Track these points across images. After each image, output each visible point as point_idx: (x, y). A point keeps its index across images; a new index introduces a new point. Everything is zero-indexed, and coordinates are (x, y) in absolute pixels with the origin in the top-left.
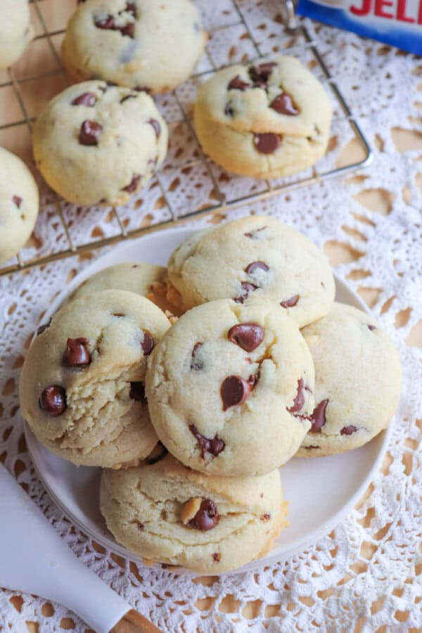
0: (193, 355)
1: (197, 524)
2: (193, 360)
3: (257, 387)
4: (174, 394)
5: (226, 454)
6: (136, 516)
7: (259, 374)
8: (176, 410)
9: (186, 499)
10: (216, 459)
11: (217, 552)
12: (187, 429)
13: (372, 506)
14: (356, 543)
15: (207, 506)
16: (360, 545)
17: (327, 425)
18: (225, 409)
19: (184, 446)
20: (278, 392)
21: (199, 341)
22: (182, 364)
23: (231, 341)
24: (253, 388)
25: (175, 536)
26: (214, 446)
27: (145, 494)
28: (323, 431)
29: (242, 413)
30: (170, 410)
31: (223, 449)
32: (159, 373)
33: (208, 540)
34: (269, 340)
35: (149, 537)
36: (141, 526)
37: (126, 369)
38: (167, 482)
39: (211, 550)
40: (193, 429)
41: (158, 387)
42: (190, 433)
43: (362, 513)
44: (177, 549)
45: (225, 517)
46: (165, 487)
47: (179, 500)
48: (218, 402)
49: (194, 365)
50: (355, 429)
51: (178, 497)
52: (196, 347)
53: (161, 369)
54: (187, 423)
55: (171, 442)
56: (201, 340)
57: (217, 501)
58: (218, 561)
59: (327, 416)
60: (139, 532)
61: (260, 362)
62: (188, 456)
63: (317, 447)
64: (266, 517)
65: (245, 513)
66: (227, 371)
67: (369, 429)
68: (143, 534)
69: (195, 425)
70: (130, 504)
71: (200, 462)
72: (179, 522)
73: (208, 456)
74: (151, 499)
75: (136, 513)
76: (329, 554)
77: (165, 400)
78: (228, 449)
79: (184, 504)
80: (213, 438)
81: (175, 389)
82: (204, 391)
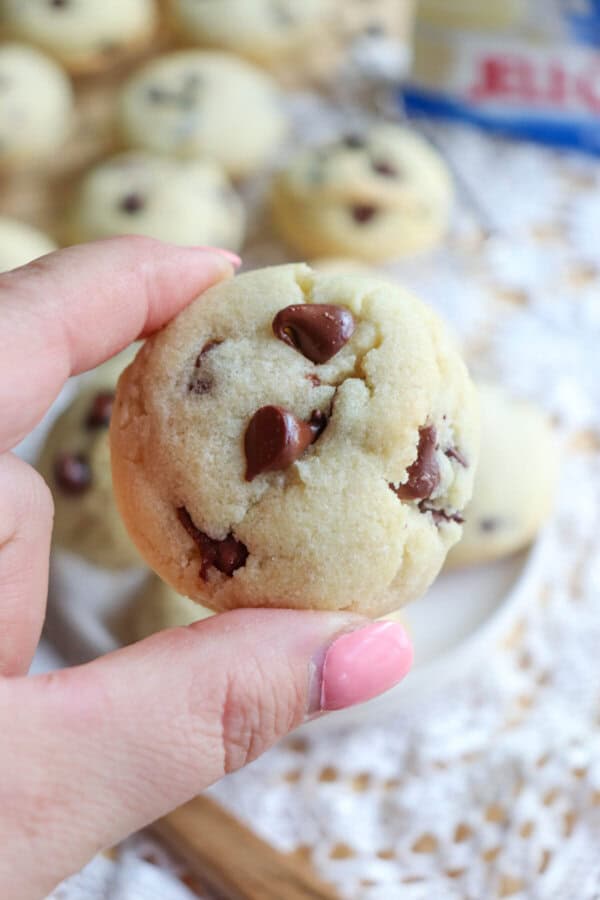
0: (198, 364)
2: (196, 373)
3: (326, 436)
4: (150, 441)
7: (331, 407)
10: (228, 583)
12: (173, 517)
18: (249, 476)
20: (368, 447)
21: (214, 336)
22: (173, 382)
23: (279, 336)
24: (315, 439)
29: (285, 487)
30: (141, 473)
31: (242, 563)
40: (184, 516)
42: (178, 524)
48: (238, 466)
49: (195, 383)
52: (207, 348)
53: (136, 392)
54: (172, 503)
56: (221, 334)
61: (337, 384)
66: (259, 397)
69: (188, 509)
73: (214, 575)
77: (133, 453)
78: (252, 562)
80: (224, 537)
81: (153, 431)
82: (208, 436)
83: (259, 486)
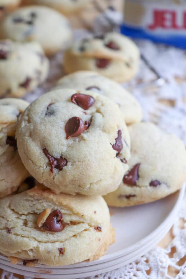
0: (48, 109)
1: (48, 227)
2: (47, 111)
3: (90, 127)
4: (34, 130)
5: (68, 168)
6: (6, 224)
7: (91, 120)
8: (34, 140)
9: (42, 211)
10: (61, 172)
11: (62, 247)
12: (42, 152)
13: (174, 246)
14: (164, 265)
15: (55, 214)
16: (167, 266)
17: (140, 179)
18: (67, 138)
19: (40, 164)
20: (104, 131)
21: (52, 102)
22: (40, 114)
23: (73, 102)
24: (87, 128)
25: (33, 235)
26: (59, 163)
27: (13, 210)
28: (138, 184)
29: (79, 141)
30: (31, 139)
31: (66, 164)
32: (25, 120)
33: (56, 239)
34: (98, 105)
35: (13, 237)
36: (9, 231)
37: (5, 126)
38: (28, 200)
39: (58, 245)
40: (46, 151)
41: (24, 128)
42: (43, 154)
43: (168, 250)
44: (33, 244)
45: (68, 224)
46: (28, 204)
47: (36, 211)
49: (48, 113)
50: (159, 183)
51: (35, 210)
52: (50, 105)
53: (27, 118)
54: (41, 148)
55: (30, 162)
56: (54, 101)
57: (63, 211)
58: (63, 254)
59: (140, 174)
60: (7, 234)
61: (92, 114)
62: (42, 171)
63: (134, 196)
64: (98, 229)
65: (83, 223)
66: (69, 116)
67: (168, 184)
68: (10, 235)
69: (47, 148)
70: (3, 217)
71: (50, 175)
72: (36, 227)
73: (55, 170)
74: (17, 213)
75: (6, 222)
76: (145, 273)
77: (28, 134)
78: (69, 164)
79: (40, 214)
80: (59, 157)
81: (35, 126)
82: (53, 126)
83: (71, 141)
